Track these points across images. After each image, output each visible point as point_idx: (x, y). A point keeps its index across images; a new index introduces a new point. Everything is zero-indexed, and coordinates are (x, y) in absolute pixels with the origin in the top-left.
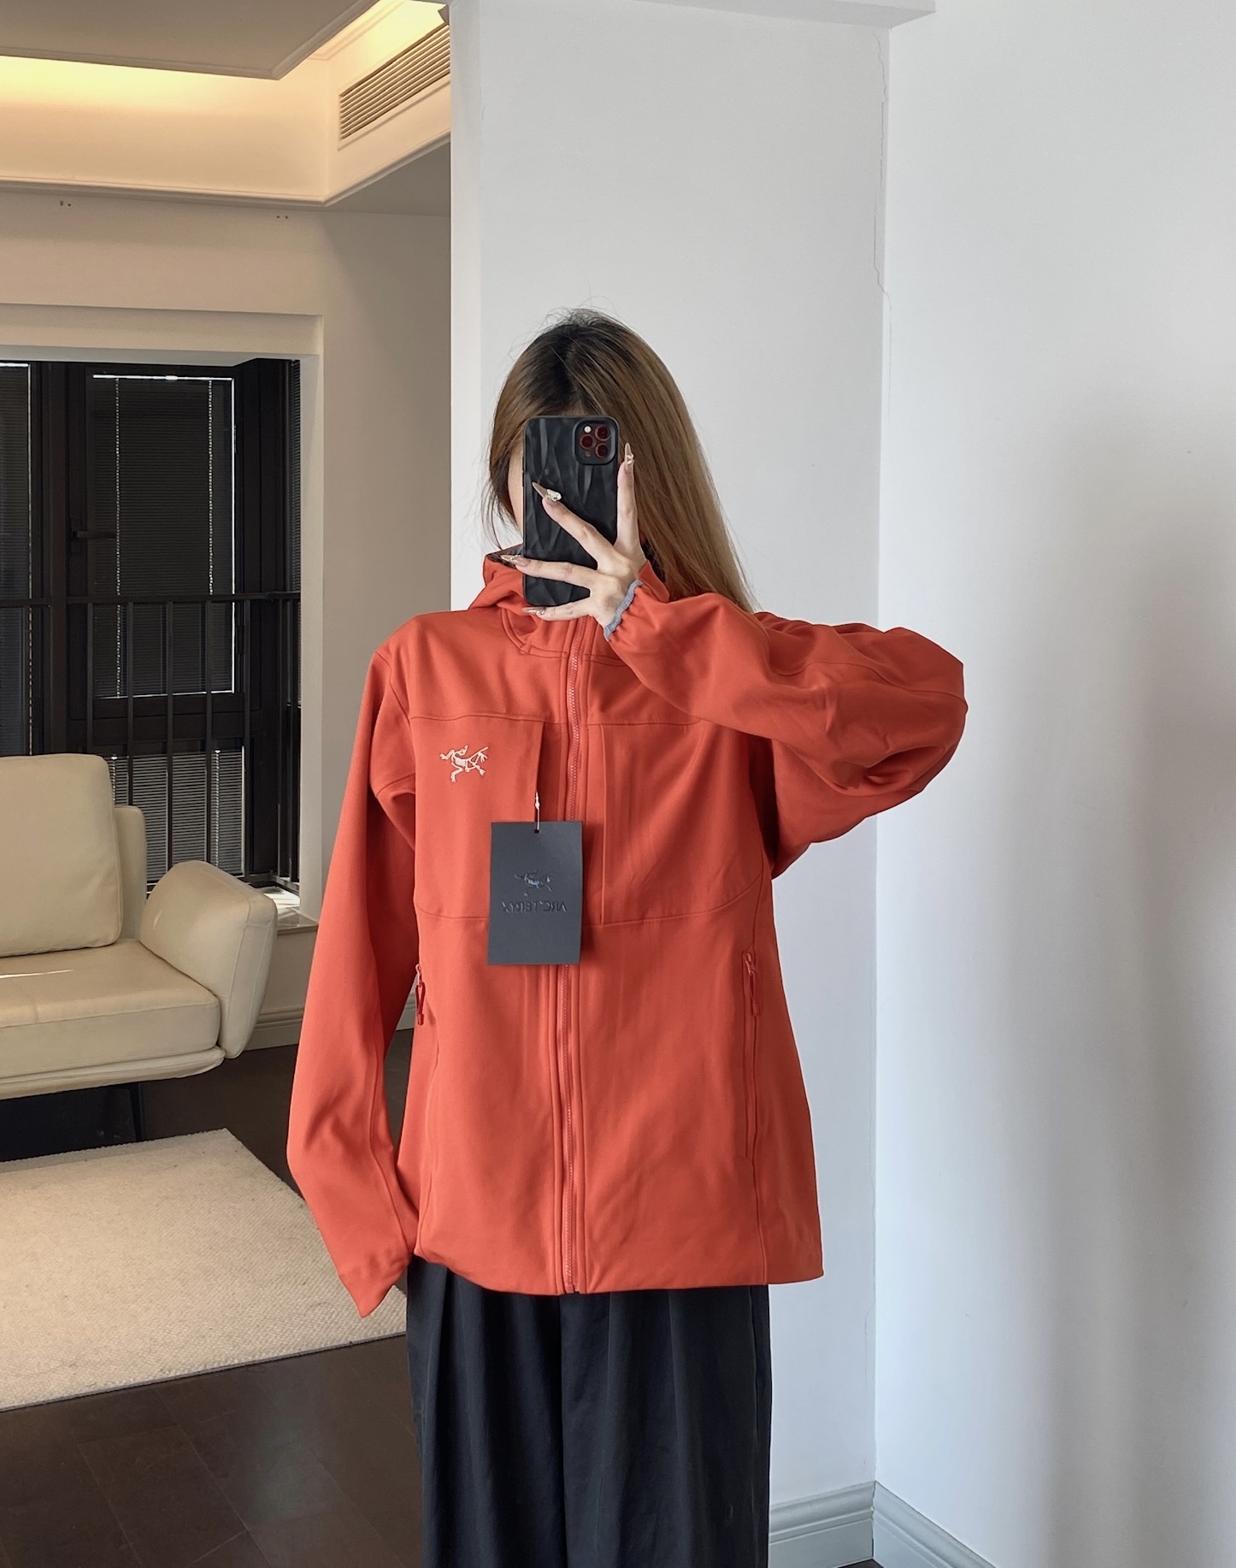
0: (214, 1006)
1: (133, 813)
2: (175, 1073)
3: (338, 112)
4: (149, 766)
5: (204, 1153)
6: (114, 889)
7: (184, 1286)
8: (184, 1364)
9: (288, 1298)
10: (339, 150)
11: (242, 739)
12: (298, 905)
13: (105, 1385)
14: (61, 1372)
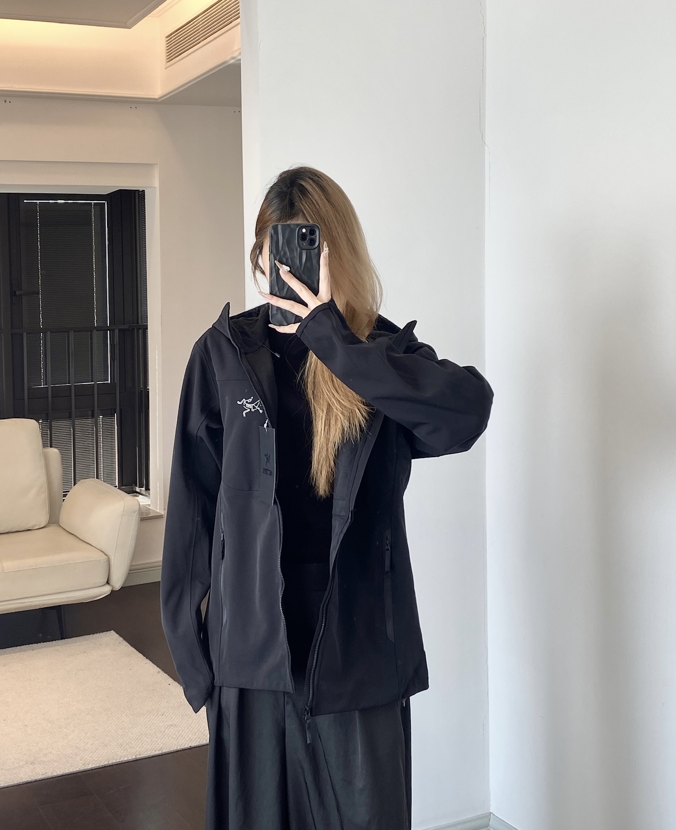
0: (105, 560)
1: (54, 452)
2: (83, 599)
3: (165, 47)
4: (62, 426)
5: (101, 644)
7: (93, 718)
9: (154, 723)
10: (166, 69)
11: (115, 409)
12: (149, 503)
13: (52, 774)
14: (26, 767)
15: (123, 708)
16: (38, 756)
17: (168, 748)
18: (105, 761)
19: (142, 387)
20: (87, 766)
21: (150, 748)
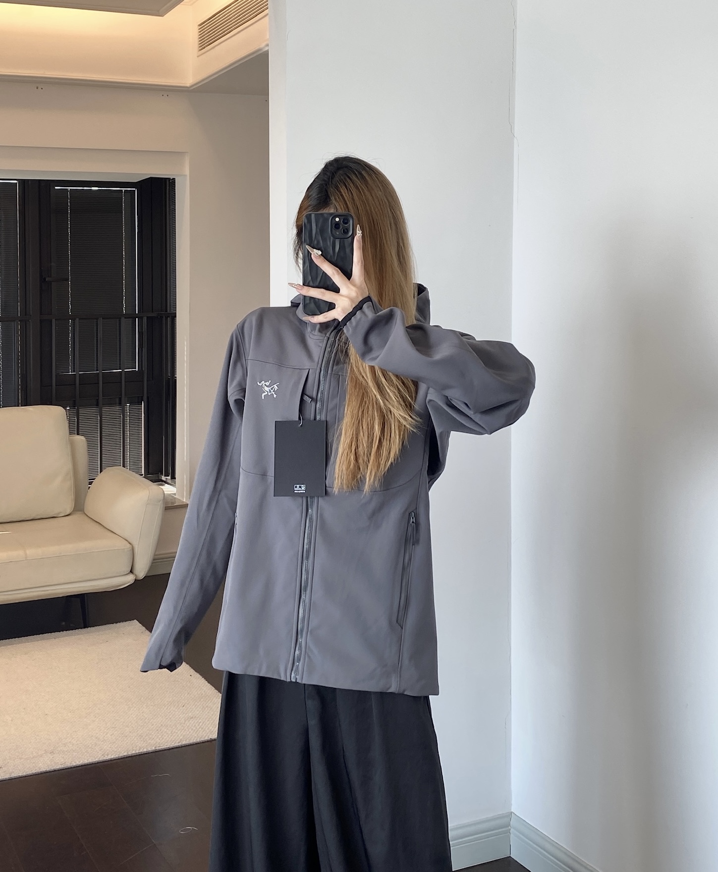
0: (129, 549)
1: (80, 440)
2: (107, 588)
3: (197, 35)
4: (88, 413)
5: (123, 634)
6: (70, 483)
7: (114, 708)
8: (115, 752)
9: (174, 714)
10: (198, 57)
11: (142, 397)
12: (175, 492)
13: (71, 763)
14: (45, 756)
15: (144, 699)
16: (57, 746)
17: (188, 740)
18: (124, 752)
19: (169, 375)
20: (106, 756)
21: (170, 740)
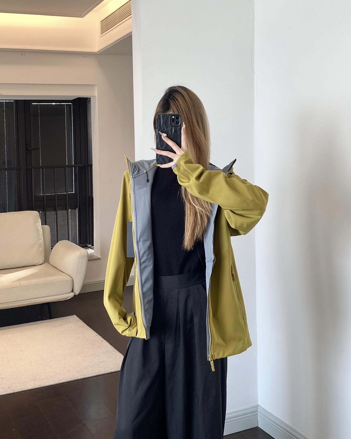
0: (71, 280)
1: (47, 227)
2: (60, 299)
3: (100, 27)
4: (51, 214)
5: (69, 322)
6: (42, 249)
7: (64, 358)
8: (65, 379)
9: (94, 360)
10: (100, 37)
11: (77, 206)
12: (94, 252)
13: (43, 385)
14: (31, 382)
15: (79, 353)
16: (37, 377)
17: (100, 373)
18: (69, 379)
19: (90, 195)
20: (60, 381)
21: (91, 373)
